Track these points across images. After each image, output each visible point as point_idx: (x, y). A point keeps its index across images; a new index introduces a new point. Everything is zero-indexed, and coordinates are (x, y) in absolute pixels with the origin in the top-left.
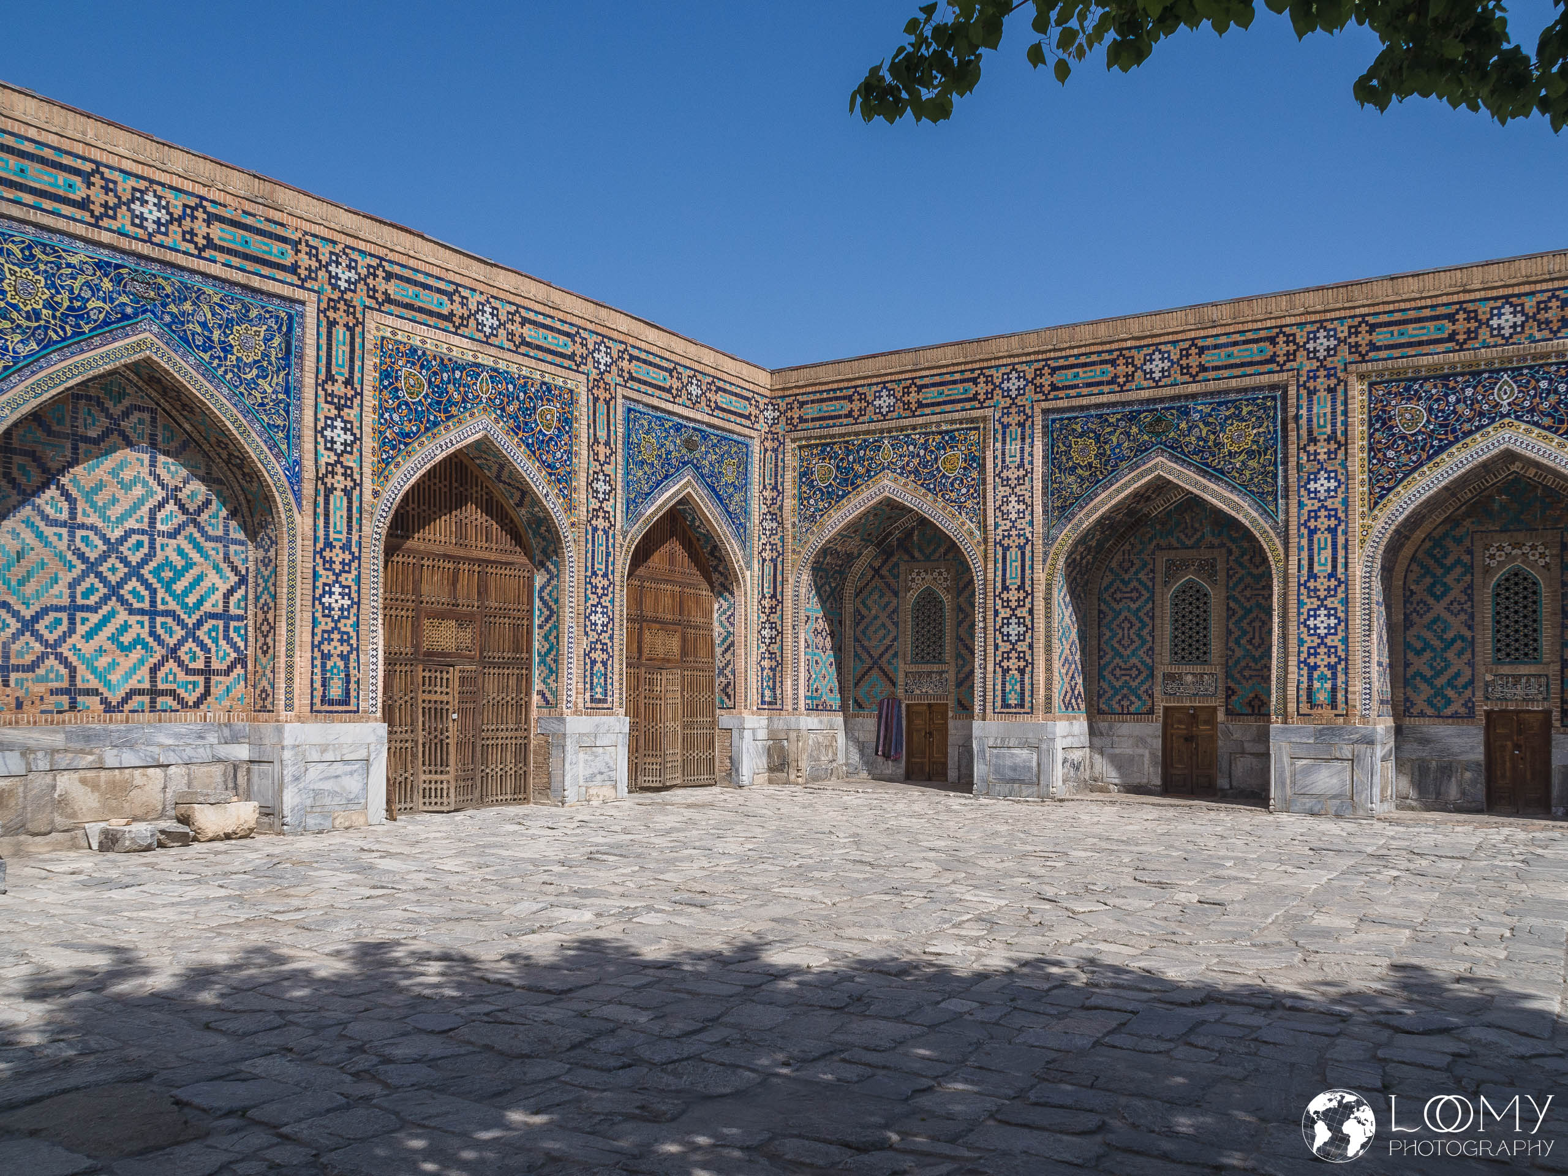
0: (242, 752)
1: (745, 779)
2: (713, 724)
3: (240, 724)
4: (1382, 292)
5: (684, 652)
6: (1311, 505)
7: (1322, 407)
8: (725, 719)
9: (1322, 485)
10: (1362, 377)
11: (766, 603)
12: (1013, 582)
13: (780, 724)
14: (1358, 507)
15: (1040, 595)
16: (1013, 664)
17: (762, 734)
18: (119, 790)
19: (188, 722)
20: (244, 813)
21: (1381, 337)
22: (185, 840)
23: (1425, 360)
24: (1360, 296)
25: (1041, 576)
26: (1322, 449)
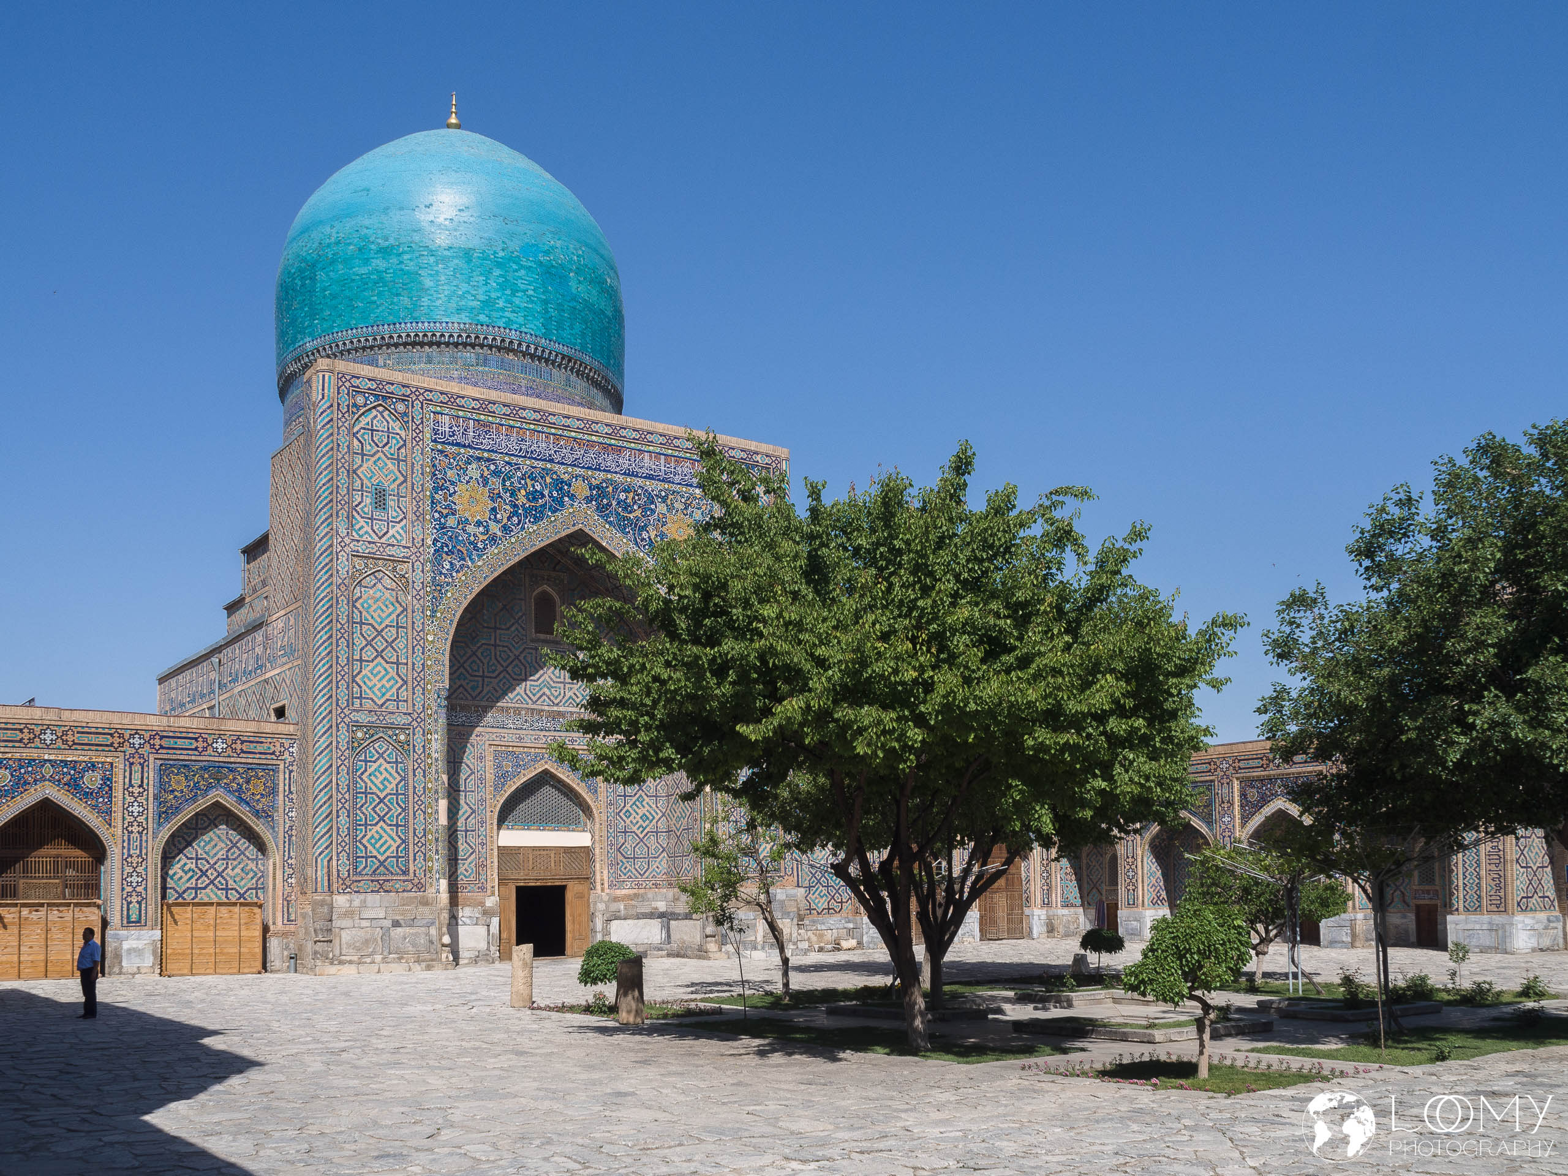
0: (851, 926)
1: (1035, 936)
2: (1022, 913)
3: (851, 917)
4: (1241, 748)
5: (1007, 884)
6: (1224, 827)
7: (1225, 791)
8: (1027, 911)
9: (1226, 819)
10: (1237, 779)
11: (1045, 862)
12: (1130, 855)
13: (1051, 913)
14: (1238, 828)
15: (1139, 860)
16: (1131, 887)
17: (1043, 917)
18: (821, 936)
19: (837, 917)
20: (853, 943)
21: (1242, 764)
22: (839, 950)
23: (1255, 774)
24: (1235, 749)
25: (1139, 852)
26: (1226, 805)
